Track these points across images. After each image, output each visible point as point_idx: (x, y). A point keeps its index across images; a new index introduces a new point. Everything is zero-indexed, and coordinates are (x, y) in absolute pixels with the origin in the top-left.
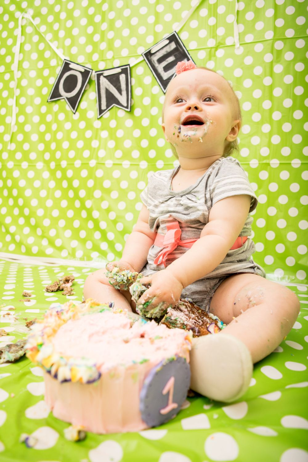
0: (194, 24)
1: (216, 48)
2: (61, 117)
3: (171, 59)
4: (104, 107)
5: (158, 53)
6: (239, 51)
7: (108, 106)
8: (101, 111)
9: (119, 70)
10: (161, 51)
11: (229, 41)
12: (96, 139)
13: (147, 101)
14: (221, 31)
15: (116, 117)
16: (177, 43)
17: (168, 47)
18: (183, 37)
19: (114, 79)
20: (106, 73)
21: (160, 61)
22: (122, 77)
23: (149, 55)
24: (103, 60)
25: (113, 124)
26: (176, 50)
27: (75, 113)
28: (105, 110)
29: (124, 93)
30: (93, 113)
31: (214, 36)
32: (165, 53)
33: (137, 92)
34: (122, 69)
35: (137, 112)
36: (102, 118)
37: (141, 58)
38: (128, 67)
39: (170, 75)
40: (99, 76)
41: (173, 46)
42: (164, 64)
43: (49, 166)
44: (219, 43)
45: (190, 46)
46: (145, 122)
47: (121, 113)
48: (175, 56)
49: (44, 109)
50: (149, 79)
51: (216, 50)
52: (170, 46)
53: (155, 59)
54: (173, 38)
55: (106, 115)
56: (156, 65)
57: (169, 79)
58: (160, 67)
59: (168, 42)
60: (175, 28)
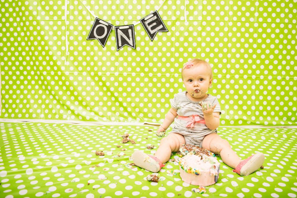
0: (165, 7)
1: (176, 21)
2: (96, 48)
3: (155, 24)
4: (120, 45)
5: (148, 20)
6: (187, 23)
7: (122, 45)
8: (119, 47)
9: (128, 27)
10: (149, 20)
11: (182, 18)
12: (117, 61)
13: (143, 44)
14: (178, 13)
15: (127, 51)
16: (157, 16)
17: (153, 17)
18: (160, 13)
19: (125, 31)
20: (121, 28)
21: (149, 24)
22: (130, 31)
23: (143, 21)
24: (118, 20)
25: (125, 54)
26: (157, 20)
27: (104, 47)
28: (121, 47)
29: (131, 39)
30: (114, 48)
31: (175, 15)
32: (152, 21)
33: (138, 39)
34: (129, 27)
35: (138, 49)
36: (119, 51)
37: (140, 22)
38: (133, 26)
39: (154, 32)
40: (117, 29)
41: (155, 17)
42: (151, 26)
43: (90, 74)
44: (177, 18)
45: (164, 19)
46: (142, 54)
47: (129, 49)
48: (156, 23)
49: (84, 43)
50: (144, 33)
51: (176, 22)
52: (154, 18)
53: (146, 23)
54: (155, 14)
55: (122, 49)
56: (147, 26)
57: (154, 34)
58: (149, 28)
59: (153, 15)
60: (156, 8)
